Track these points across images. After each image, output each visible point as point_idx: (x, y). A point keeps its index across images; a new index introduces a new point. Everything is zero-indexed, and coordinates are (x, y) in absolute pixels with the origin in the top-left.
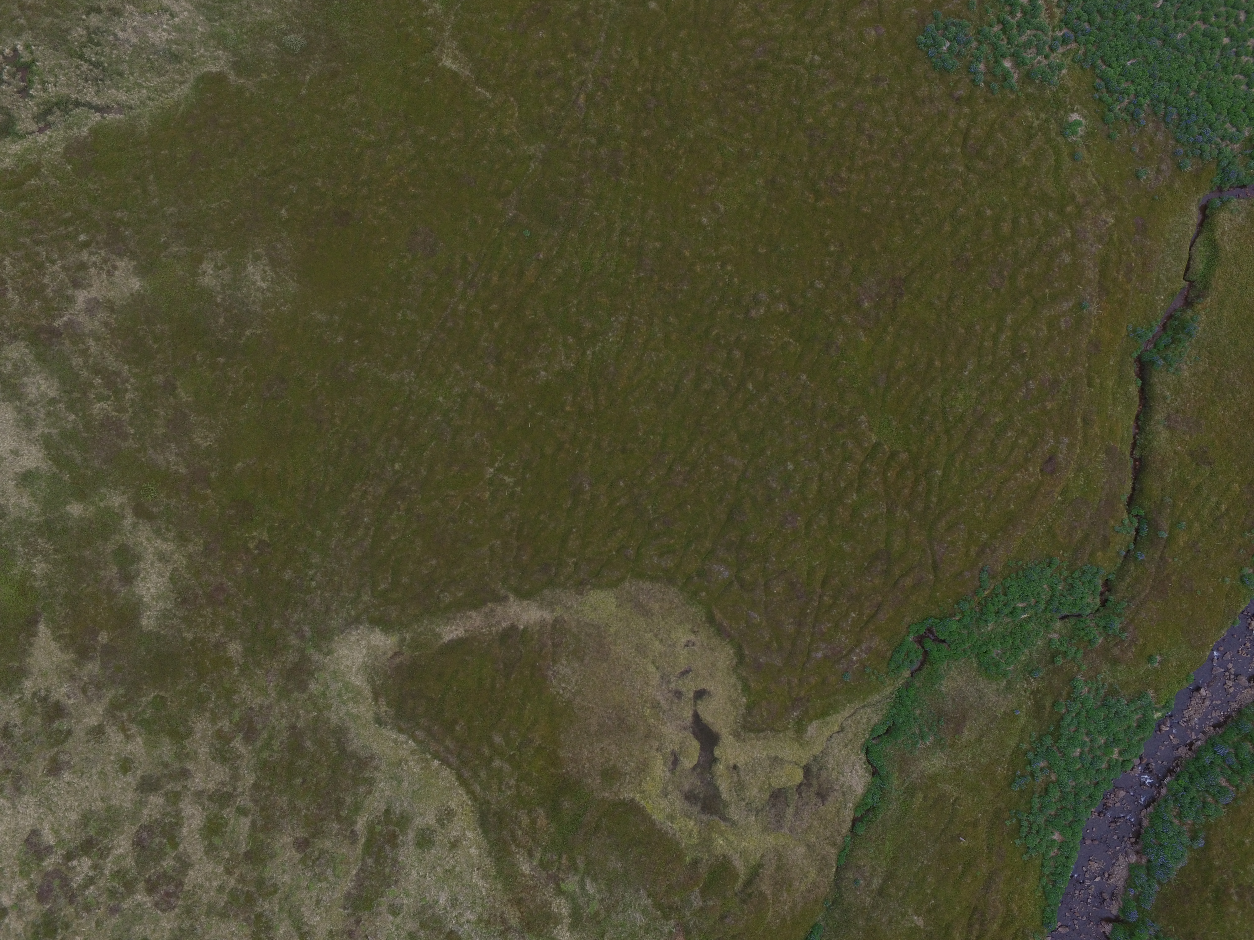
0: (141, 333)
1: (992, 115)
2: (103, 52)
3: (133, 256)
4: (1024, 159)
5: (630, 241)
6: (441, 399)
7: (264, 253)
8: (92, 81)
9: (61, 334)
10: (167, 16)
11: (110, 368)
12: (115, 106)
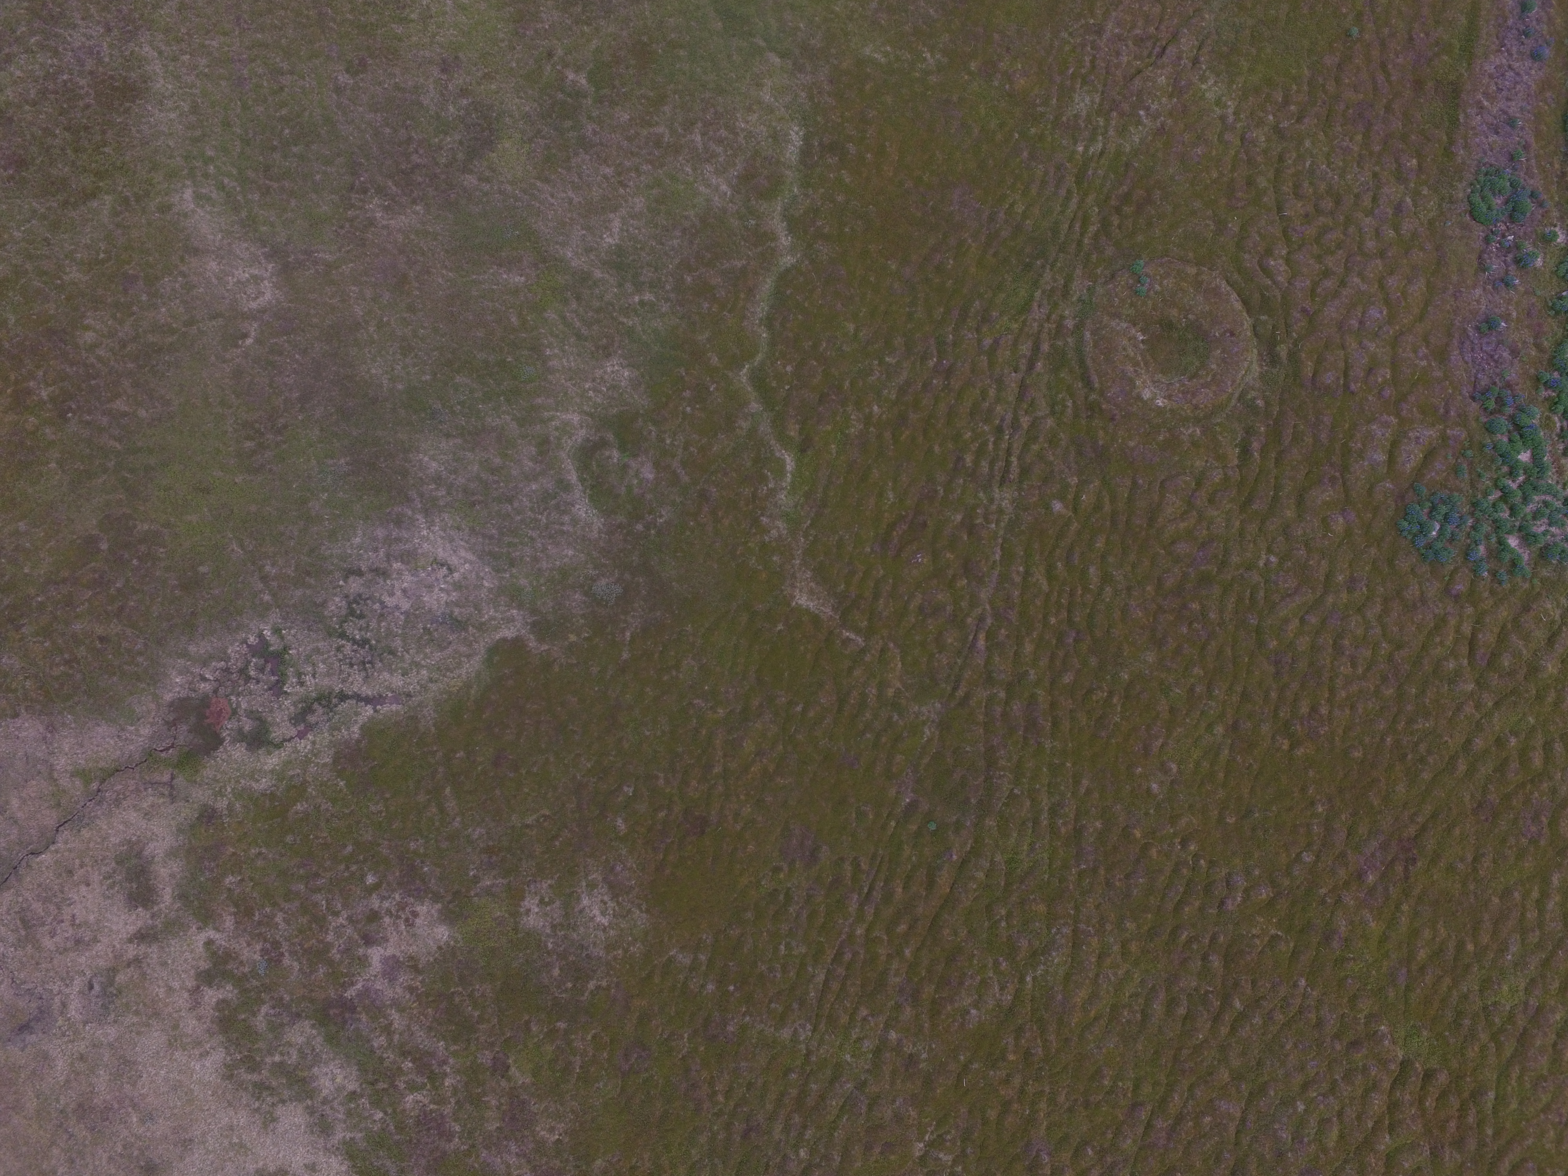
0: (457, 1000)
1: (1504, 613)
2: (368, 626)
3: (436, 898)
4: (1550, 666)
5: (1065, 824)
6: (848, 1057)
7: (600, 878)
8: (358, 665)
9: (355, 1008)
10: (445, 569)
11: (422, 1046)
12: (390, 695)
